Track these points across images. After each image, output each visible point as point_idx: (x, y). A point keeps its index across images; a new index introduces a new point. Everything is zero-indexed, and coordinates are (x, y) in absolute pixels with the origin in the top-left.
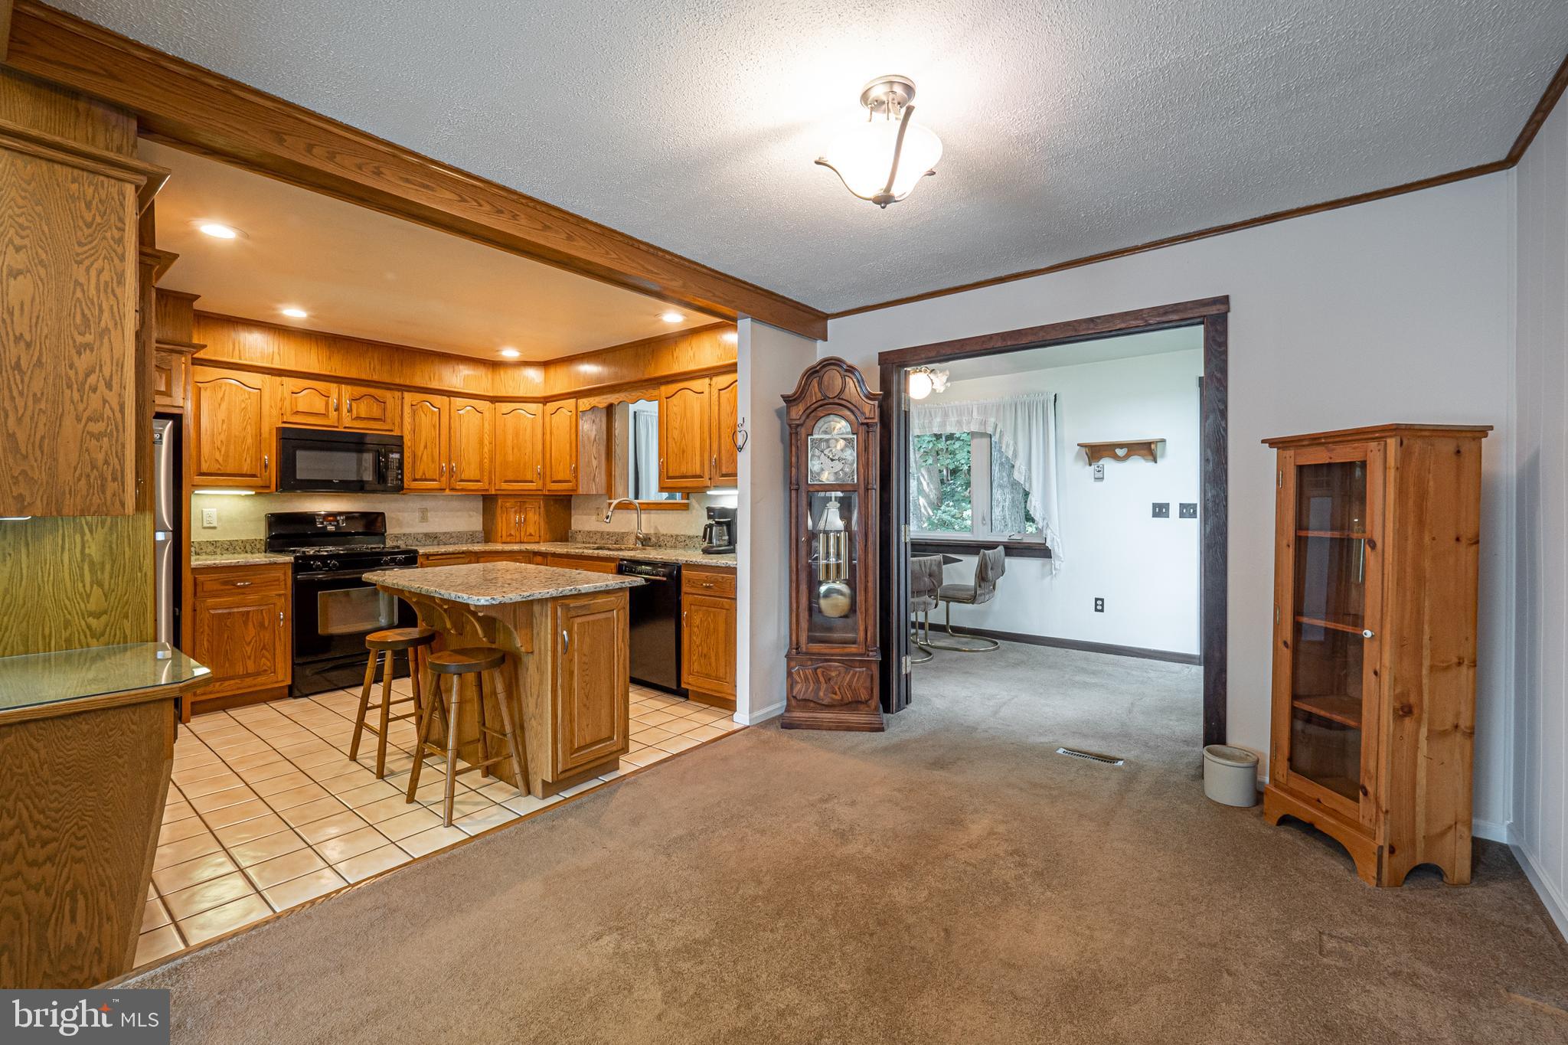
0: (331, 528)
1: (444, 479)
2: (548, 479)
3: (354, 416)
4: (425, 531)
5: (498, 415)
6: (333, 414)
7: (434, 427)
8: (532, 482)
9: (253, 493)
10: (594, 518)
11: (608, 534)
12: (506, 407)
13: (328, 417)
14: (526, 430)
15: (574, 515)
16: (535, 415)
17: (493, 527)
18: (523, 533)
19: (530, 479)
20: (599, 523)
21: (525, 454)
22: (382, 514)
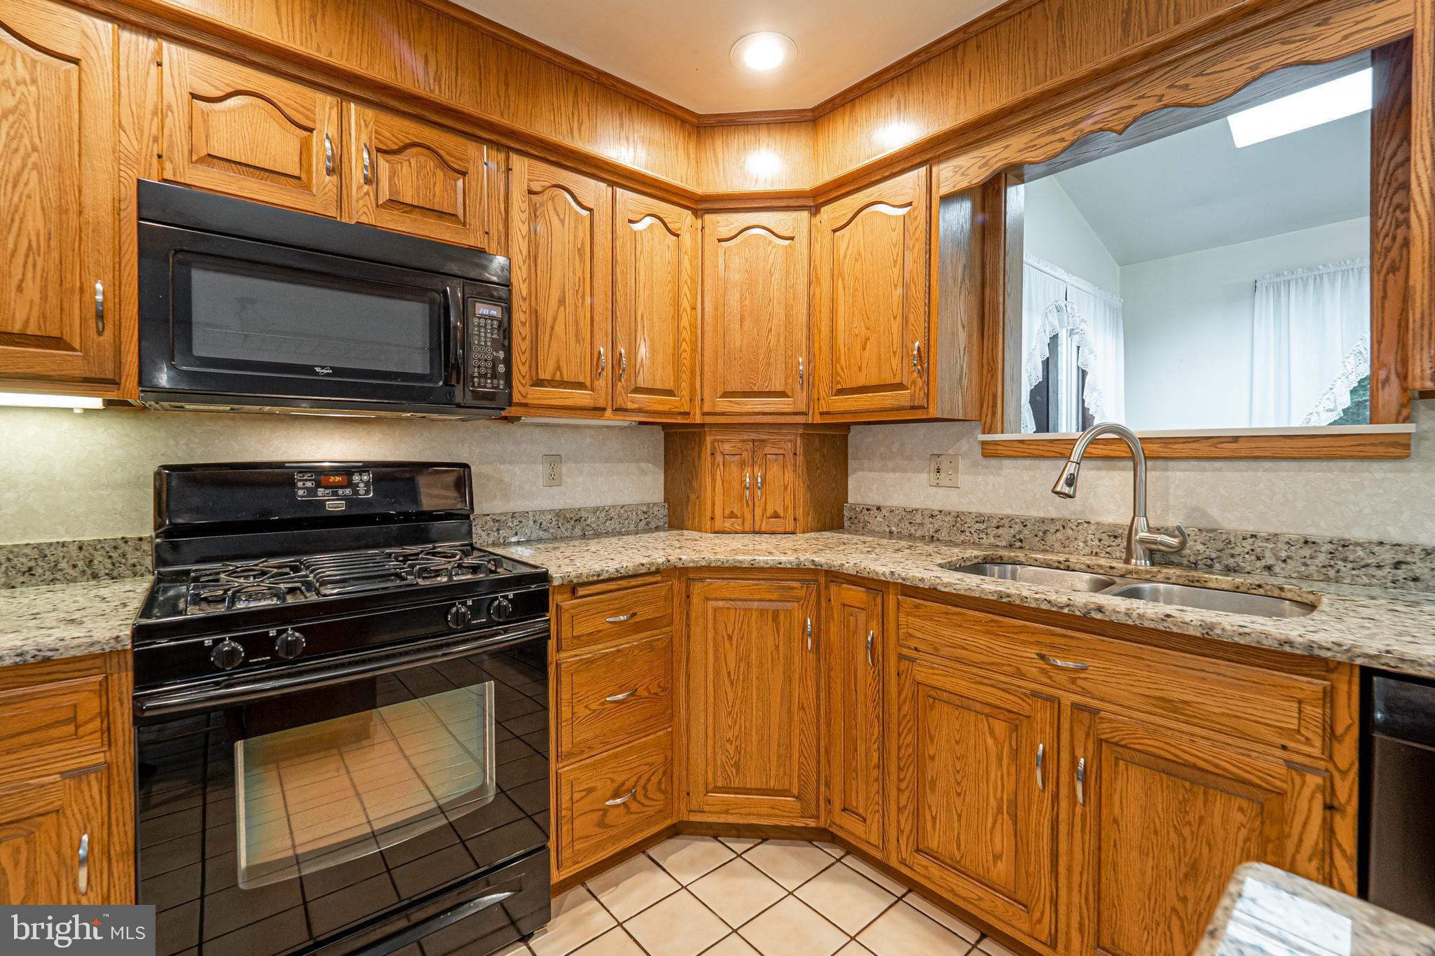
0: (335, 506)
1: (601, 383)
2: (824, 389)
3: (384, 196)
4: (559, 504)
5: (710, 242)
6: (323, 182)
7: (580, 252)
8: (782, 394)
9: (96, 403)
10: (924, 476)
11: (981, 519)
12: (726, 223)
13: (307, 187)
14: (771, 274)
15: (855, 471)
16: (792, 238)
17: (693, 497)
18: (758, 511)
19: (779, 388)
20: (941, 491)
21: (770, 330)
22: (465, 466)
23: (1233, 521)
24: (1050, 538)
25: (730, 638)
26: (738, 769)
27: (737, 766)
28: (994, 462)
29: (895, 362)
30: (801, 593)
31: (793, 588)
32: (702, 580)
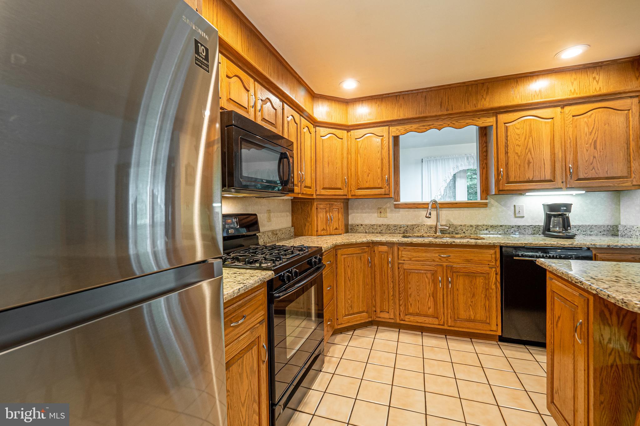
0: (231, 231)
2: (353, 188)
3: (263, 116)
5: (318, 137)
6: (252, 111)
7: (295, 139)
8: (340, 189)
10: (376, 215)
11: (395, 226)
12: (323, 131)
13: (248, 112)
14: (337, 150)
15: (351, 214)
16: (342, 139)
17: (307, 224)
18: (331, 228)
19: (340, 187)
20: (381, 219)
21: (337, 168)
22: (256, 215)
23: (456, 222)
24: (414, 230)
25: (349, 266)
26: (351, 308)
27: (351, 307)
28: (397, 210)
29: (379, 181)
30: (367, 250)
31: (364, 249)
32: (340, 249)
